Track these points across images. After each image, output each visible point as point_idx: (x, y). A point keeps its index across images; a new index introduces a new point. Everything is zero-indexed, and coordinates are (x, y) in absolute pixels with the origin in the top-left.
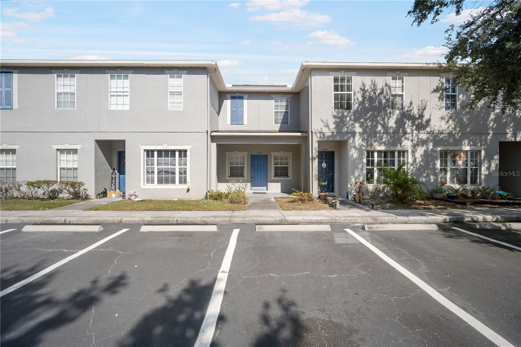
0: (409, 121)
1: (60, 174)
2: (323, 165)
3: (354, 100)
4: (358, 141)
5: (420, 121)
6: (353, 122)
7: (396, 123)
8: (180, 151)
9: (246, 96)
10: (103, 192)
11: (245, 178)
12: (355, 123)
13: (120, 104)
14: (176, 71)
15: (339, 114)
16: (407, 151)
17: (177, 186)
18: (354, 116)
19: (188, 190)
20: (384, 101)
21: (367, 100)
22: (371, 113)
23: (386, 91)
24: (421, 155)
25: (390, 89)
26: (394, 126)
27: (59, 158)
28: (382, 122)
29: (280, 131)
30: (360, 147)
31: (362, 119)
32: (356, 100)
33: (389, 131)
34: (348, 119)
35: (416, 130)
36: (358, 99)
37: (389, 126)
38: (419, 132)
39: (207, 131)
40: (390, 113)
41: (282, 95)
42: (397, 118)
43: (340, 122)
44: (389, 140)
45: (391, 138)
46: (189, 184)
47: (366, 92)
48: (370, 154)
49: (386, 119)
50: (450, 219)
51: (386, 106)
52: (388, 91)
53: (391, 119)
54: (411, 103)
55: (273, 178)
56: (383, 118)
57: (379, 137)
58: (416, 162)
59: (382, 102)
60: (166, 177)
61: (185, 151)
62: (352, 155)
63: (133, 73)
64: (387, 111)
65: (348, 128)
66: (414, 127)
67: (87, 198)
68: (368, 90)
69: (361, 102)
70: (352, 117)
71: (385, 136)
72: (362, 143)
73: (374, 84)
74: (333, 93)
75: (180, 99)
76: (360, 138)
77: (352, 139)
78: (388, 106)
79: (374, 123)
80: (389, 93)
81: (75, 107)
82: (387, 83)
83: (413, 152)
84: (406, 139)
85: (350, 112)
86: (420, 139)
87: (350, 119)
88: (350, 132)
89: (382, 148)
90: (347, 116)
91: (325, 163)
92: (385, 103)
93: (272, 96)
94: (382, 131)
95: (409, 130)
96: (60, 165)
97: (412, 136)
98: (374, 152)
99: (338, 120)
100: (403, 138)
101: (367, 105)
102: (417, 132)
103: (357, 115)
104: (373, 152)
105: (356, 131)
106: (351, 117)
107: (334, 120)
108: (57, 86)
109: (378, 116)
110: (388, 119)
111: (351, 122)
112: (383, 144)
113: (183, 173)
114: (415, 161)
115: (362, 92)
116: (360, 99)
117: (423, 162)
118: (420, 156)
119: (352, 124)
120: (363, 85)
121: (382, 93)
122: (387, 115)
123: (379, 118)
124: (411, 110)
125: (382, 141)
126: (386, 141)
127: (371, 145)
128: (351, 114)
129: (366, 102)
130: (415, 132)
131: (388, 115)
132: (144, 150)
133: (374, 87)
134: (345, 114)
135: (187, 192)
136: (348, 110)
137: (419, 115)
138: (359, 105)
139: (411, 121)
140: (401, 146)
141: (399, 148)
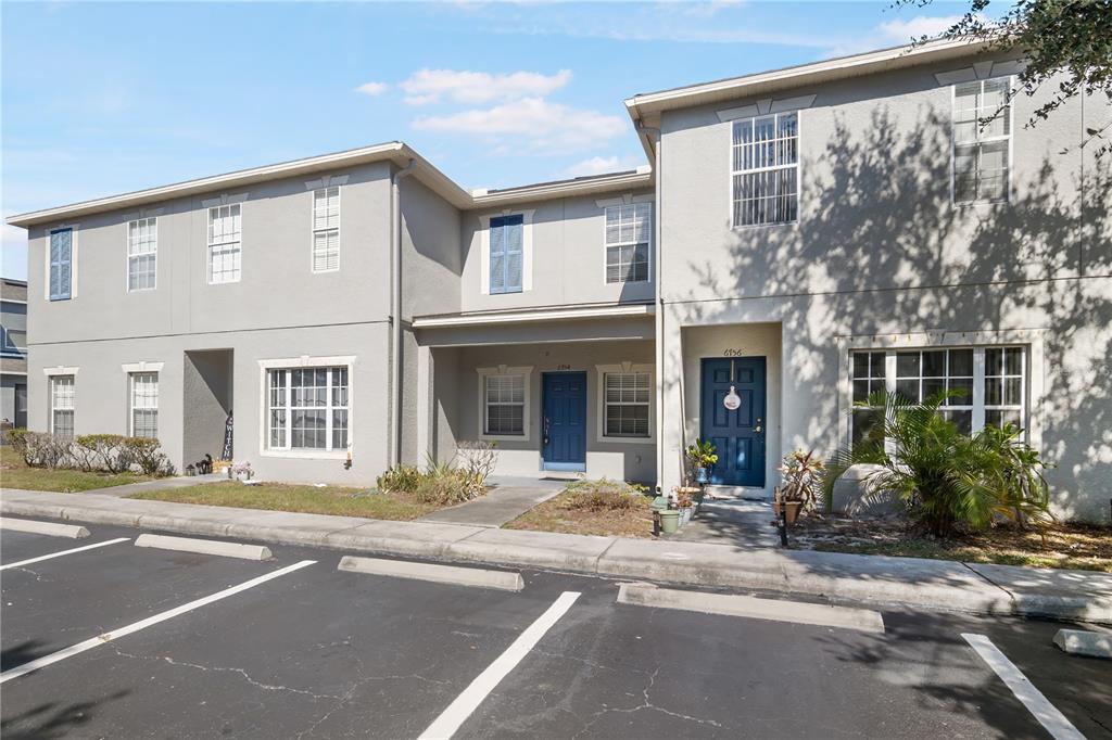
0: (1034, 236)
1: (135, 423)
2: (727, 400)
3: (805, 188)
4: (822, 321)
5: (1088, 230)
6: (801, 262)
7: (973, 248)
8: (336, 370)
9: (528, 214)
10: (204, 462)
11: (526, 438)
12: (807, 264)
13: (226, 271)
14: (326, 180)
15: (749, 241)
16: (1028, 346)
17: (329, 454)
18: (805, 243)
19: (348, 464)
20: (923, 177)
21: (856, 181)
22: (869, 223)
23: (934, 141)
24: (1095, 362)
25: (948, 132)
26: (968, 259)
27: (132, 390)
28: (914, 252)
29: (622, 304)
30: (830, 339)
31: (835, 247)
32: (814, 188)
33: (945, 282)
34: (782, 252)
35: (1068, 265)
36: (818, 184)
37: (948, 260)
38: (1082, 273)
39: (391, 318)
40: (950, 215)
41: (628, 197)
42: (979, 229)
43: (751, 265)
44: (944, 313)
45: (951, 305)
46: (350, 449)
47: (851, 154)
48: (868, 362)
49: (933, 239)
50: (1014, 605)
51: (931, 194)
52: (941, 138)
53: (954, 236)
54: (1046, 171)
55: (600, 439)
56: (918, 238)
57: (903, 303)
58: (1067, 386)
59: (915, 180)
60: (308, 432)
61: (344, 370)
62: (798, 370)
63: (248, 200)
64: (935, 209)
65: (780, 282)
66: (1062, 256)
67: (170, 473)
68: (857, 147)
69: (830, 190)
70: (799, 246)
71: (928, 298)
72: (834, 327)
73: (884, 122)
74: (732, 173)
75: (335, 245)
76: (827, 313)
77: (796, 315)
78: (943, 193)
79: (883, 259)
80: (944, 148)
81: (153, 286)
82: (936, 112)
83: (1055, 351)
84: (1019, 302)
85: (789, 229)
86: (1089, 300)
87: (792, 253)
88: (790, 292)
89: (918, 340)
90: (780, 245)
91: (738, 392)
92: (928, 184)
93: (600, 204)
94: (916, 282)
95: (1034, 270)
96: (135, 405)
97: (1051, 289)
98: (884, 355)
99: (747, 261)
100: (1007, 300)
101: (853, 199)
102: (1074, 273)
103: (816, 236)
104: (879, 358)
105: (811, 290)
106: (792, 245)
107: (731, 263)
108: (131, 245)
109: (898, 231)
110: (941, 239)
111: (792, 263)
112: (920, 327)
113: (340, 421)
114: (1063, 382)
115: (834, 158)
116: (829, 181)
117: (1103, 386)
118: (1086, 364)
119: (797, 270)
120: (841, 132)
121: (915, 148)
122: (936, 225)
123: (901, 240)
124: (1046, 197)
125: (914, 318)
126: (931, 316)
127: (872, 332)
128: (792, 236)
129: (850, 190)
130: (1063, 273)
131: (942, 225)
132: (268, 370)
133: (882, 132)
134: (773, 237)
135: (347, 468)
136: (783, 225)
137: (1084, 207)
138: (825, 203)
139: (1044, 236)
140: (996, 329)
141: (987, 336)
